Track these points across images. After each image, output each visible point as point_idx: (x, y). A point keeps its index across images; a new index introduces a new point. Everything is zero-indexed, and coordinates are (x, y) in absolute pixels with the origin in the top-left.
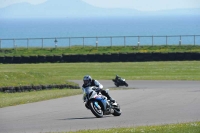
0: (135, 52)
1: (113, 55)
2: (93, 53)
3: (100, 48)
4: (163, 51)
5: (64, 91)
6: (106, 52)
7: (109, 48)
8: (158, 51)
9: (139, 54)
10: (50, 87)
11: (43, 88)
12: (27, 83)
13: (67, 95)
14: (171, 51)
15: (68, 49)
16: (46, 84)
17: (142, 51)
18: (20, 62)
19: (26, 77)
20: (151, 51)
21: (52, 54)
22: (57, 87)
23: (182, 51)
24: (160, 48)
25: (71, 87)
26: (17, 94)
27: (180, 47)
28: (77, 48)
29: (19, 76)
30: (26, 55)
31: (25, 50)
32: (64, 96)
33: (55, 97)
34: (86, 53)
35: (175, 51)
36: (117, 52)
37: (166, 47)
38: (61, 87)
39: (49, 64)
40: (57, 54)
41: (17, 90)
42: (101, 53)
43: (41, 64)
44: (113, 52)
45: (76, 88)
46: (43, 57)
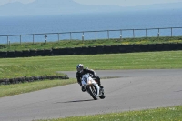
0: (118, 44)
1: (98, 47)
2: (80, 46)
3: (86, 42)
4: (143, 42)
6: (92, 45)
8: (138, 43)
9: (122, 46)
10: (42, 79)
11: (35, 79)
12: (20, 75)
13: (57, 85)
14: (150, 43)
15: (57, 44)
16: (38, 76)
17: (124, 44)
18: (13, 57)
19: (19, 70)
20: (132, 43)
21: (42, 49)
22: (48, 78)
23: (160, 42)
24: (140, 40)
25: (61, 78)
26: (12, 85)
27: (158, 38)
28: (65, 42)
29: (13, 69)
30: (19, 49)
31: (18, 45)
32: (54, 86)
34: (73, 47)
35: (154, 43)
36: (102, 45)
37: (145, 39)
40: (47, 49)
41: (11, 81)
43: (33, 58)
44: (98, 45)
45: (66, 78)
46: (34, 51)
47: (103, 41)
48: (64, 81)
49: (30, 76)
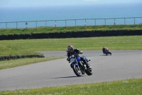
0: (83, 30)
1: (67, 33)
2: (53, 31)
3: (58, 28)
4: (102, 29)
5: (33, 59)
6: (62, 31)
7: (65, 28)
8: (99, 29)
9: (86, 32)
10: (23, 57)
11: (18, 57)
12: (6, 54)
13: (35, 62)
14: (108, 29)
15: (36, 29)
16: (20, 55)
17: (88, 30)
19: (5, 50)
20: (94, 30)
21: (24, 33)
22: (28, 56)
23: (116, 29)
24: (101, 27)
25: (38, 56)
27: (115, 26)
28: (42, 28)
29: (1, 49)
30: (5, 34)
31: (5, 30)
32: (33, 63)
33: (27, 64)
34: (48, 32)
35: (111, 29)
36: (71, 31)
37: (104, 26)
38: (31, 56)
39: (22, 40)
40: (27, 33)
42: (59, 32)
43: (16, 40)
44: (68, 31)
45: (42, 57)
46: (17, 35)
48: (40, 59)
49: (13, 55)
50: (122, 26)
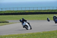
1: (18, 13)
2: (13, 12)
3: (15, 11)
4: (32, 12)
6: (16, 12)
7: (17, 11)
8: (31, 12)
9: (26, 13)
10: (0, 22)
13: (5, 25)
14: (35, 12)
15: (5, 11)
17: (26, 12)
20: (29, 12)
21: (1, 13)
22: (2, 22)
23: (38, 12)
24: (32, 11)
25: (7, 22)
27: (37, 10)
28: (8, 11)
33: (2, 25)
35: (36, 12)
36: (20, 12)
37: (33, 10)
38: (4, 22)
42: (15, 12)
44: (18, 12)
47: (20, 11)
50: (40, 11)
